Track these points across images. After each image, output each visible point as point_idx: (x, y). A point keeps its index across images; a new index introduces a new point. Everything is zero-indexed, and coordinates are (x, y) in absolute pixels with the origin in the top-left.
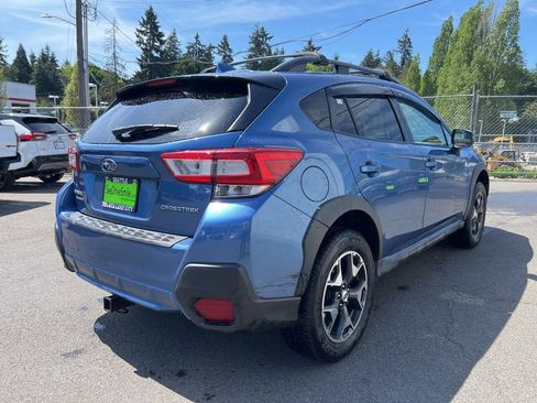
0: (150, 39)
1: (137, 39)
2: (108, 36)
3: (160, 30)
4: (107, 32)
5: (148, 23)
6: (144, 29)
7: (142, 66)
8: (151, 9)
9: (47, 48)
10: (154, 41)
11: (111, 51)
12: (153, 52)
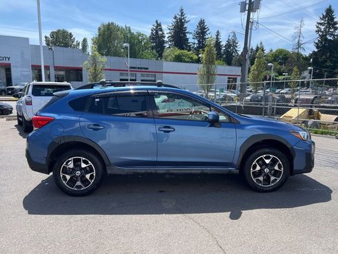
0: (327, 27)
1: (317, 29)
2: (296, 31)
3: (335, 20)
4: (296, 28)
5: (326, 16)
6: (322, 21)
7: (317, 47)
8: (330, 7)
9: (261, 43)
10: (330, 28)
11: (297, 40)
12: (328, 36)
